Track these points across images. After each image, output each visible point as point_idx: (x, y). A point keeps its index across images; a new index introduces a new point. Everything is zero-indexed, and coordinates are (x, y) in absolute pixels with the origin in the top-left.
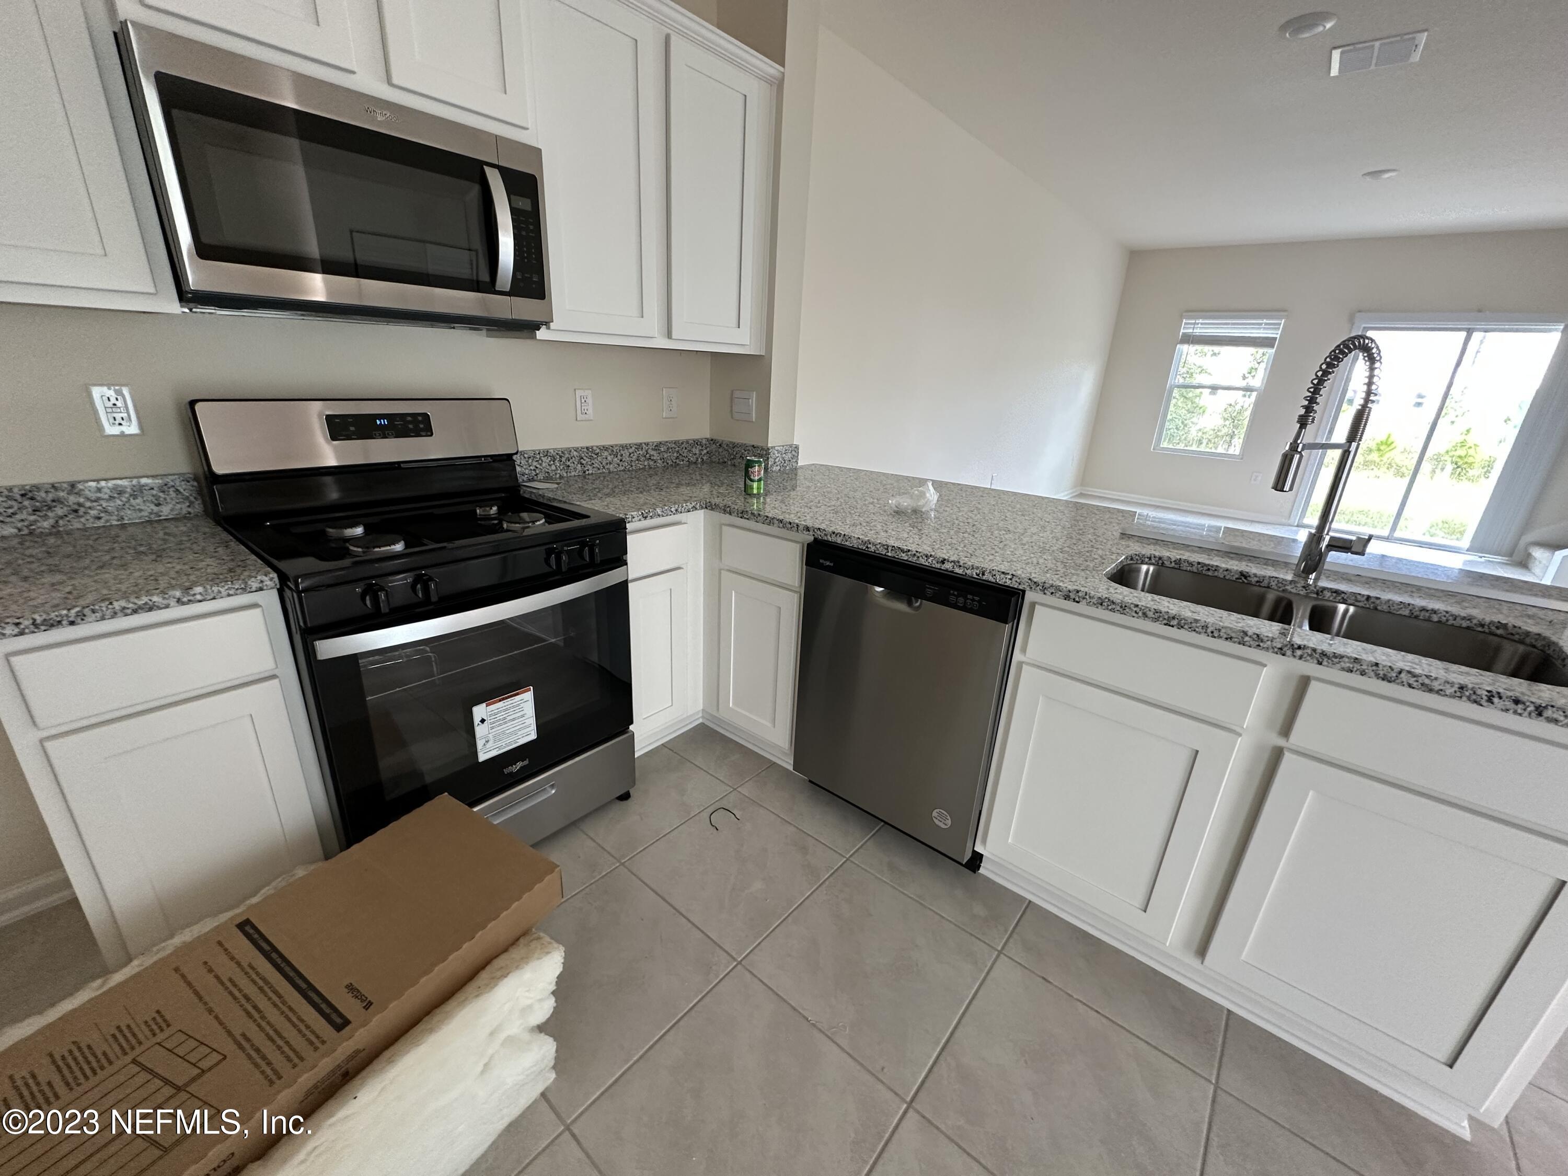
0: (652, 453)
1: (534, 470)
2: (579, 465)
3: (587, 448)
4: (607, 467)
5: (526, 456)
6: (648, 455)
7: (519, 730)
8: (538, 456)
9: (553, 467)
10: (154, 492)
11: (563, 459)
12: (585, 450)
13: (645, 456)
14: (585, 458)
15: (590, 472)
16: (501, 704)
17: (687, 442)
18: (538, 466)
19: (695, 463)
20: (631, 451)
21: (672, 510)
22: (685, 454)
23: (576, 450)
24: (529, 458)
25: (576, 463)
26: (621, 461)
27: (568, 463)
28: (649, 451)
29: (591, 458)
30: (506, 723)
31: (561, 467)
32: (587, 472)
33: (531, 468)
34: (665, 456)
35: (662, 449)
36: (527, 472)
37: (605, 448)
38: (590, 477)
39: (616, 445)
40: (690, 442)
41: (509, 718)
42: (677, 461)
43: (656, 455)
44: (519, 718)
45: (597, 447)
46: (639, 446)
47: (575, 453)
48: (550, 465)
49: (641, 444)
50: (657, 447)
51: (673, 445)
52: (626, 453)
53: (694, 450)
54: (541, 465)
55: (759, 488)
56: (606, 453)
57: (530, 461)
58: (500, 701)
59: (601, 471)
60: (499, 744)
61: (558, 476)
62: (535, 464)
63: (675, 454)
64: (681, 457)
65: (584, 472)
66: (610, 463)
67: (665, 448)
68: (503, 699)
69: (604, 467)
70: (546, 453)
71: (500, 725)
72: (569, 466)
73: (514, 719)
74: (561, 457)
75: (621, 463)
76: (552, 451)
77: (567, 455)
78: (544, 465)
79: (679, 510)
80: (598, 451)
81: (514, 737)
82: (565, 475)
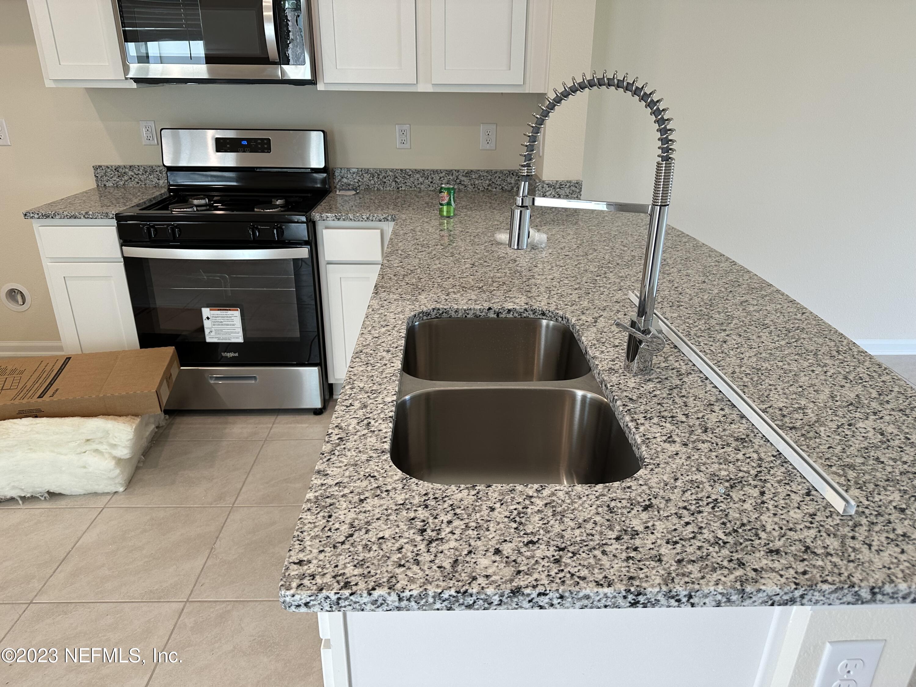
0: (463, 178)
1: (357, 182)
2: (394, 183)
3: (401, 170)
4: (418, 186)
5: (351, 171)
6: (458, 181)
7: (232, 333)
8: (361, 173)
9: (372, 182)
10: (157, 173)
11: (381, 177)
12: (399, 171)
13: (455, 181)
14: (399, 177)
15: (403, 189)
16: (219, 312)
17: (501, 172)
18: (360, 180)
19: (509, 191)
20: (441, 175)
21: (364, 217)
22: (498, 183)
23: (392, 170)
24: (354, 173)
25: (391, 181)
26: (431, 182)
27: (384, 180)
28: (460, 177)
29: (404, 178)
30: (222, 325)
31: (379, 183)
32: (400, 189)
33: (355, 180)
34: (477, 182)
35: (474, 177)
36: (352, 183)
37: (417, 171)
38: (403, 192)
39: (428, 170)
40: (505, 172)
41: (224, 323)
42: (490, 188)
43: (466, 181)
44: (231, 325)
45: (410, 170)
46: (449, 172)
47: (390, 173)
48: (370, 180)
49: (452, 170)
50: (468, 173)
51: (485, 174)
52: (436, 177)
53: (509, 179)
54: (362, 179)
55: (448, 212)
56: (418, 176)
57: (354, 176)
58: (218, 310)
59: (413, 189)
60: (218, 336)
61: (376, 189)
62: (358, 178)
63: (487, 182)
64: (493, 185)
65: (398, 188)
66: (421, 184)
67: (477, 176)
68: (220, 310)
69: (415, 186)
70: (367, 171)
71: (219, 325)
72: (385, 182)
73: (227, 325)
74: (379, 175)
75: (431, 185)
76: (372, 170)
77: (384, 174)
78: (365, 179)
79: (371, 218)
80: (410, 173)
81: (227, 336)
82: (382, 189)
